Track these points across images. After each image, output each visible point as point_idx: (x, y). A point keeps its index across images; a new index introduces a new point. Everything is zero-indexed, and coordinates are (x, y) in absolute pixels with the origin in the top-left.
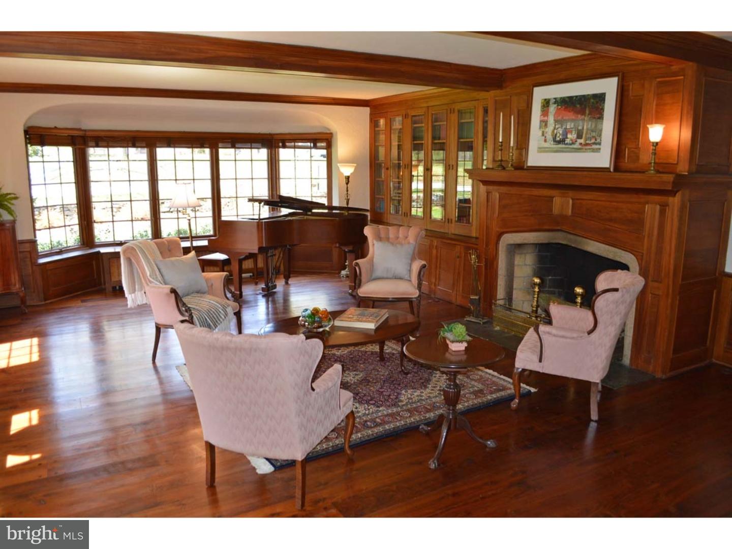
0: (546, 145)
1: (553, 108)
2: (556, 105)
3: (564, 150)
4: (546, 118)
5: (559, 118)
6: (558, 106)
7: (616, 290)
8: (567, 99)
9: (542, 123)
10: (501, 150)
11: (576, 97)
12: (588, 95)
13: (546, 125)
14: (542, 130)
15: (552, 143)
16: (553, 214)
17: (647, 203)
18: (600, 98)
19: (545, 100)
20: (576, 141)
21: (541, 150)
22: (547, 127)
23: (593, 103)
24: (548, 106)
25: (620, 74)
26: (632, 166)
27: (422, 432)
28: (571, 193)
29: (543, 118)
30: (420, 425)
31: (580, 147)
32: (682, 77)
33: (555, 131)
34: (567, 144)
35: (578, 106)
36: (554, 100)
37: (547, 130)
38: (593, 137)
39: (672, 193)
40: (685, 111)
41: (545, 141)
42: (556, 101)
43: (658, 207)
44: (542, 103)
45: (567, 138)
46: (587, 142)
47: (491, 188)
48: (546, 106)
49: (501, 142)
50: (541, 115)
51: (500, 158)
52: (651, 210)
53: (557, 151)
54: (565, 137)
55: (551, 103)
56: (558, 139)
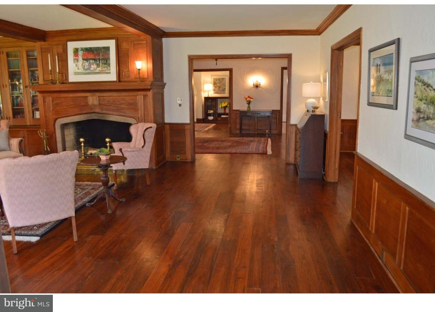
0: (80, 71)
1: (80, 53)
2: (82, 51)
3: (91, 73)
4: (77, 58)
5: (85, 58)
6: (84, 51)
7: (151, 127)
8: (89, 49)
9: (75, 60)
10: (51, 74)
11: (94, 48)
12: (100, 47)
13: (78, 60)
14: (75, 63)
15: (83, 70)
16: (88, 105)
17: (138, 95)
18: (107, 49)
19: (75, 48)
20: (97, 69)
21: (76, 74)
22: (78, 62)
23: (103, 51)
24: (78, 52)
25: (116, 38)
26: (126, 79)
27: (88, 206)
28: (98, 94)
29: (75, 58)
30: (85, 204)
31: (99, 71)
32: (145, 42)
33: (84, 64)
34: (91, 70)
35: (95, 52)
36: (81, 49)
37: (78, 63)
38: (106, 67)
39: (149, 90)
40: (148, 56)
41: (78, 69)
42: (82, 49)
43: (143, 96)
44: (73, 50)
45: (91, 67)
46: (103, 69)
47: (45, 95)
48: (76, 51)
49: (51, 70)
50: (74, 56)
51: (51, 79)
52: (140, 97)
53: (86, 74)
54: (90, 67)
55: (79, 50)
56: (86, 68)
